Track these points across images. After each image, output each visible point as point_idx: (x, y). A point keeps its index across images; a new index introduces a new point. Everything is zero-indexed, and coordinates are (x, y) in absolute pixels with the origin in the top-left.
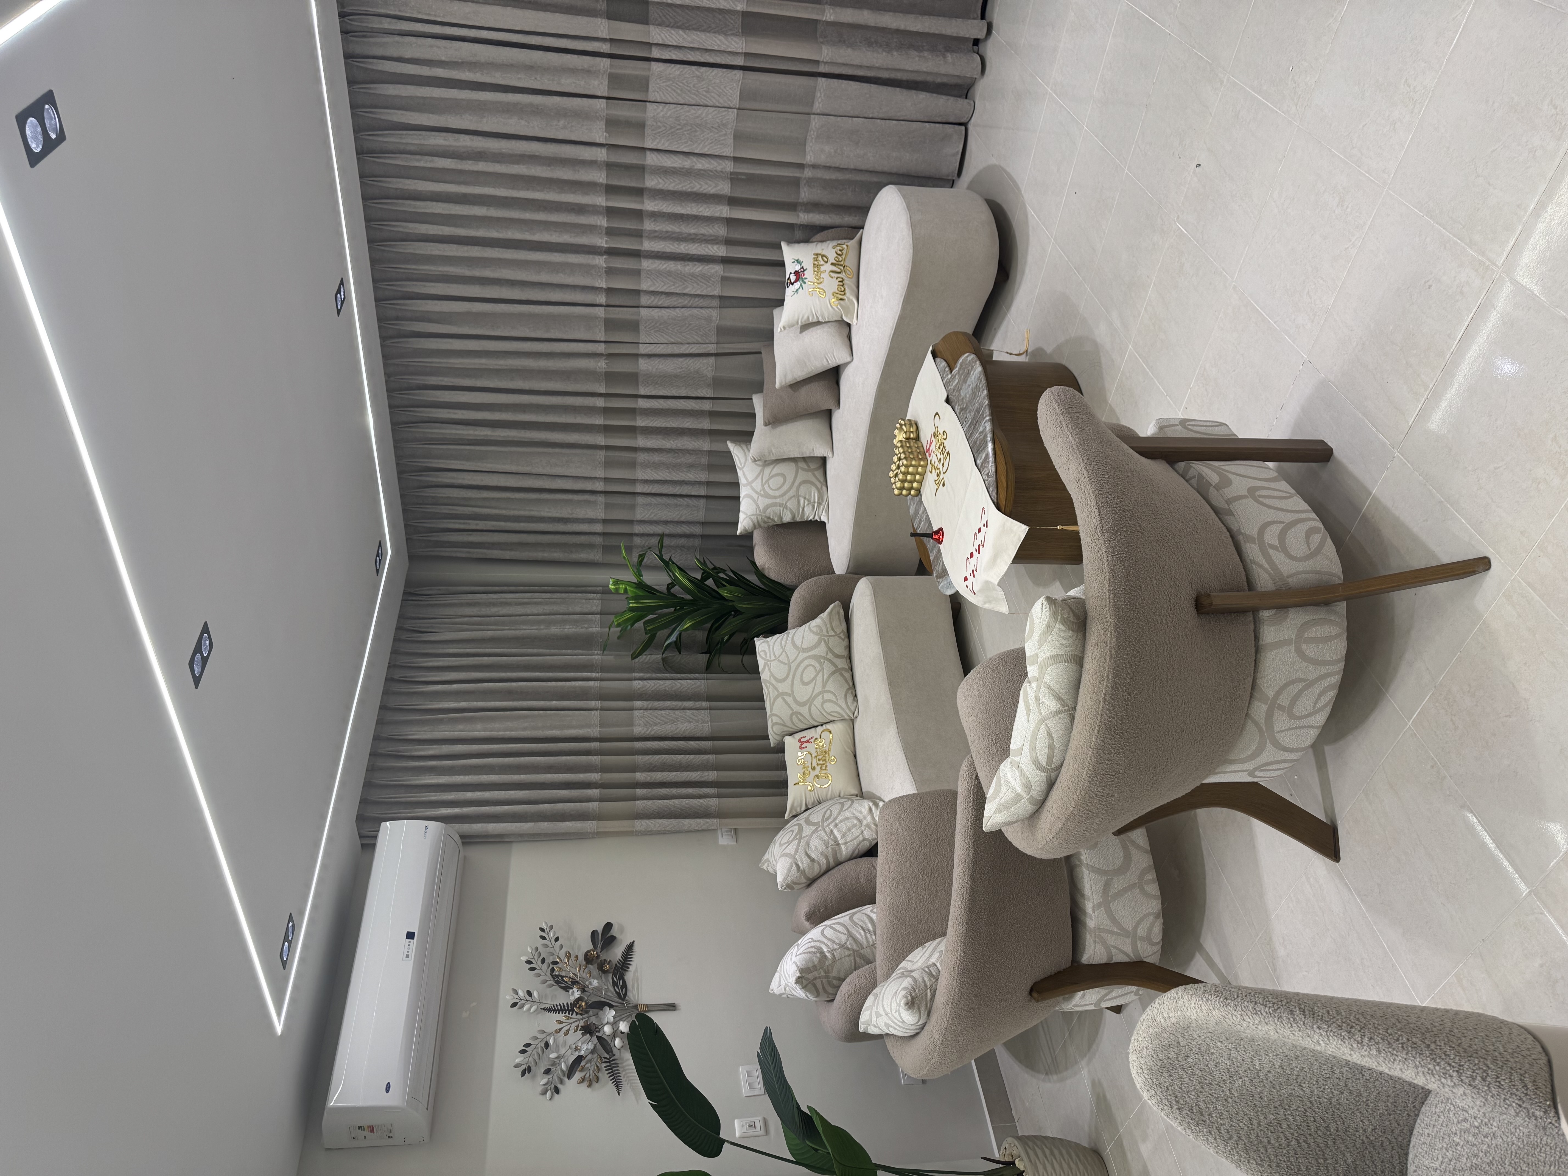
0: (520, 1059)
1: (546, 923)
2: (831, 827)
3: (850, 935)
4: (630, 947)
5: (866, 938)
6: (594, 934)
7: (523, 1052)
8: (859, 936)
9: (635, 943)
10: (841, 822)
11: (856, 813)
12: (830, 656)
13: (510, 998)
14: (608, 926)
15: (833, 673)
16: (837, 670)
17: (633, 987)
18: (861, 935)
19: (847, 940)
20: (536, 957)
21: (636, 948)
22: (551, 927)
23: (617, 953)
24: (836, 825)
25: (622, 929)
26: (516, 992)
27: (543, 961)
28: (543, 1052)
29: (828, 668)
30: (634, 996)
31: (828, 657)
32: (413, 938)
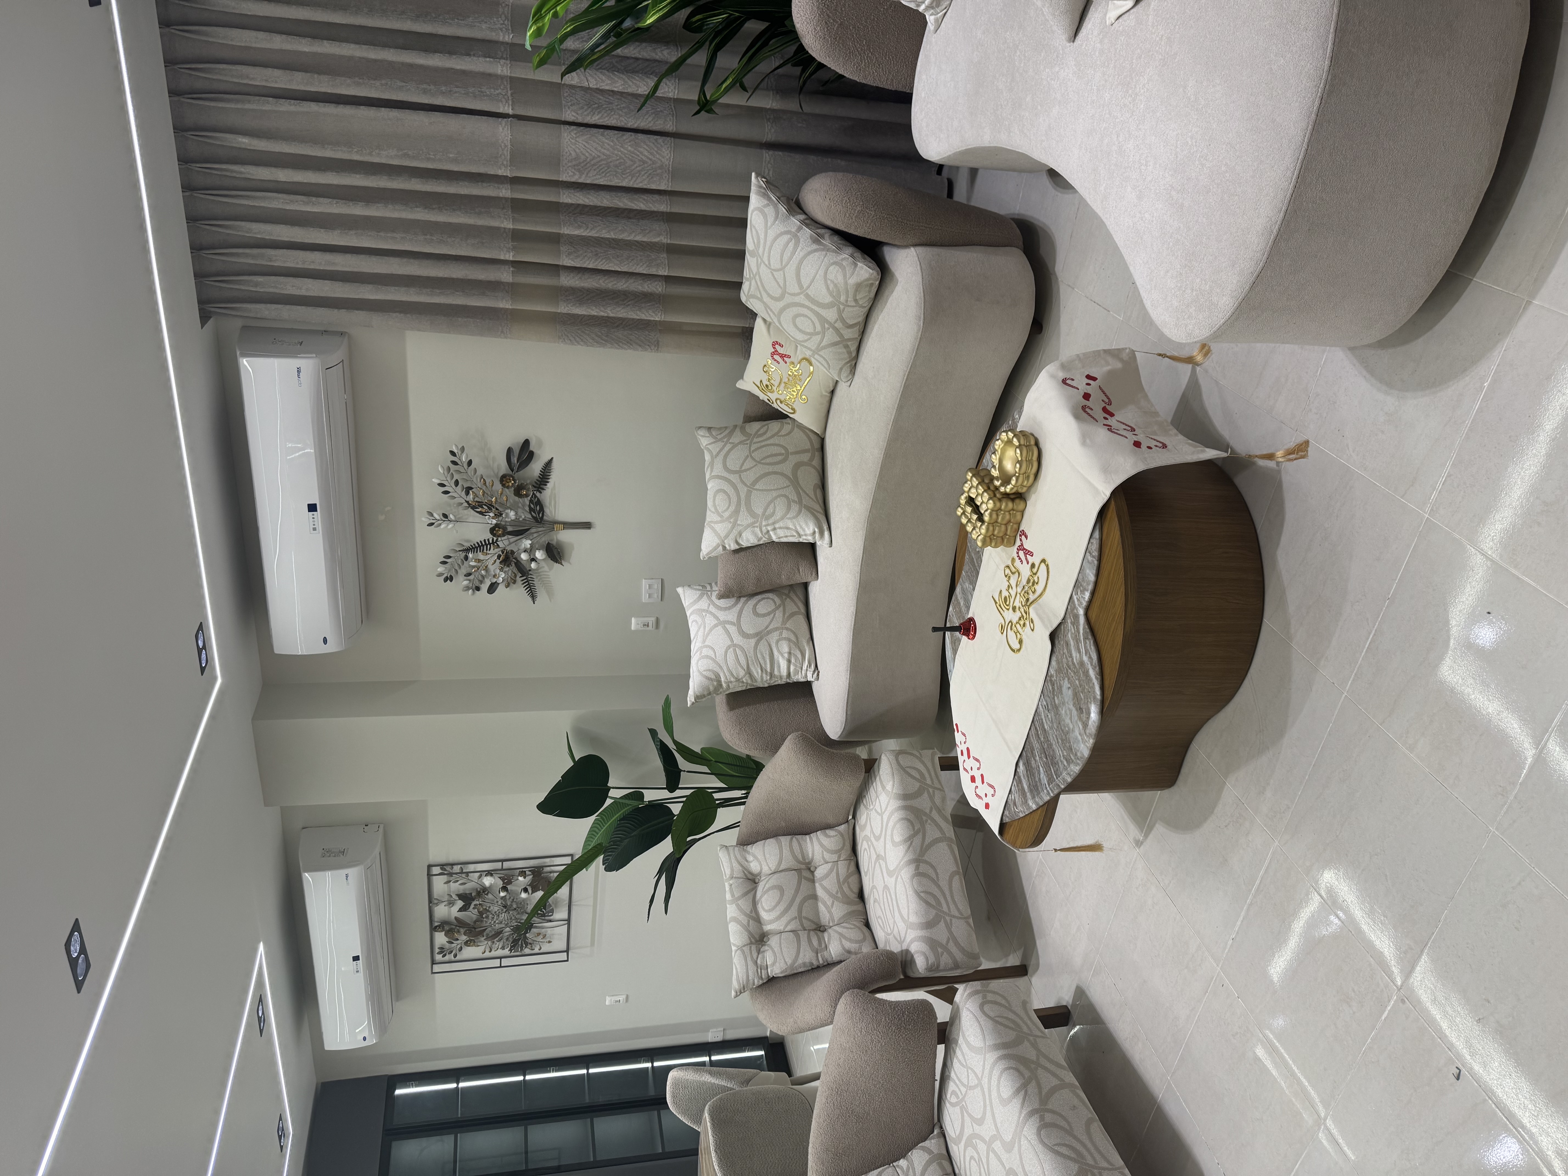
0: (441, 569)
1: (456, 446)
2: (769, 528)
3: (749, 673)
4: (549, 463)
5: (762, 676)
6: (510, 451)
7: (444, 563)
8: (756, 674)
9: (554, 459)
10: (780, 528)
11: (798, 528)
12: (839, 325)
13: (426, 520)
14: (526, 443)
15: (835, 344)
16: (842, 342)
17: (550, 504)
18: (758, 673)
19: (744, 676)
20: (449, 479)
21: (555, 465)
22: (463, 449)
23: (535, 468)
24: (774, 529)
25: (540, 444)
26: (431, 514)
27: (457, 483)
28: (463, 564)
29: (830, 336)
30: (551, 512)
31: (836, 325)
32: (316, 510)
